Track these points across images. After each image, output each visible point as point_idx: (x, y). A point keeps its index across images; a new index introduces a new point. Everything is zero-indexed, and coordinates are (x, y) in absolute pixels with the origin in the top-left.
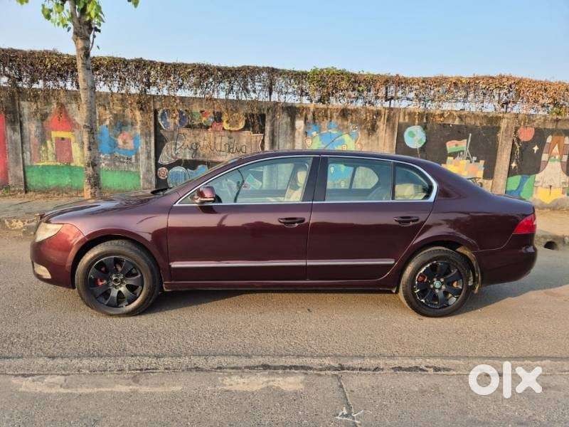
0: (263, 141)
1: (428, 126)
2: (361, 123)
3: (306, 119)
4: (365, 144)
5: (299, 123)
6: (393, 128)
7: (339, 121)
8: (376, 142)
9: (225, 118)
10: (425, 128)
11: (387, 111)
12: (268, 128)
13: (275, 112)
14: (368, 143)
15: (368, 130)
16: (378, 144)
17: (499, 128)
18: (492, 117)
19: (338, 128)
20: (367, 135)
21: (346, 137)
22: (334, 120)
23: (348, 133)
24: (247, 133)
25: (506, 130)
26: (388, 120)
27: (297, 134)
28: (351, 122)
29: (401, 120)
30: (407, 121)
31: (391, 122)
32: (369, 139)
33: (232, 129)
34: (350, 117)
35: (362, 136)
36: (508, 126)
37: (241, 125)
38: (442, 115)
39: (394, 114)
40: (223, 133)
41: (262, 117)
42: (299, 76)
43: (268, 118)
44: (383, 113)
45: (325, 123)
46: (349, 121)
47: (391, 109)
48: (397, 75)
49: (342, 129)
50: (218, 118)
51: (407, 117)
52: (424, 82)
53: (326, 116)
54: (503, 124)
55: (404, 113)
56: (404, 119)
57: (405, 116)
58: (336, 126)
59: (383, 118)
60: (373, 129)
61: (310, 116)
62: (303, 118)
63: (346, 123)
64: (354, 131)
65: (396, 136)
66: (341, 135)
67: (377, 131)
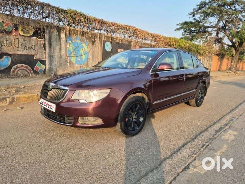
0: (45, 44)
2: (89, 38)
3: (66, 34)
4: (91, 49)
5: (63, 36)
6: (101, 42)
7: (81, 37)
9: (20, 28)
11: (99, 35)
12: (47, 37)
14: (93, 48)
16: (96, 49)
18: (129, 41)
19: (80, 40)
20: (92, 44)
21: (84, 44)
22: (78, 36)
23: (85, 43)
24: (34, 38)
25: (133, 46)
26: (99, 38)
27: (62, 41)
28: (86, 38)
29: (104, 39)
30: (105, 39)
32: (93, 46)
33: (26, 35)
34: (85, 35)
35: (90, 44)
37: (31, 33)
38: (116, 38)
39: (101, 36)
40: (19, 37)
43: (47, 31)
44: (97, 35)
45: (74, 37)
49: (82, 40)
50: (16, 27)
51: (105, 38)
52: (111, 24)
53: (75, 34)
54: (132, 44)
55: (104, 36)
58: (79, 39)
60: (94, 43)
61: (67, 33)
62: (64, 33)
63: (83, 38)
64: (87, 42)
65: (102, 46)
66: (82, 43)
67: (96, 43)
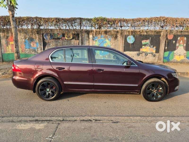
0: (79, 43)
1: (135, 35)
2: (112, 35)
4: (114, 43)
5: (91, 36)
6: (123, 36)
7: (104, 35)
8: (117, 42)
9: (66, 36)
10: (134, 36)
11: (120, 31)
12: (80, 38)
13: (82, 33)
14: (115, 42)
15: (114, 38)
17: (160, 35)
18: (158, 32)
19: (104, 38)
20: (114, 40)
21: (107, 40)
22: (103, 35)
23: (108, 39)
24: (73, 40)
25: (163, 36)
26: (121, 34)
27: (90, 40)
28: (109, 35)
29: (126, 34)
31: (122, 35)
32: (115, 41)
33: (69, 39)
34: (108, 33)
35: (112, 40)
36: (163, 34)
37: (71, 38)
38: (140, 31)
39: (123, 32)
40: (65, 41)
41: (78, 35)
42: (89, 20)
43: (80, 35)
45: (100, 36)
46: (108, 35)
47: (122, 30)
48: (123, 18)
50: (63, 35)
51: (128, 33)
52: (133, 20)
53: (100, 33)
54: (162, 34)
55: (127, 31)
56: (127, 33)
57: (127, 32)
59: (119, 33)
60: (116, 37)
61: (94, 34)
62: (92, 34)
63: (107, 35)
64: (110, 38)
65: (124, 39)
66: (105, 40)
67: (118, 38)
